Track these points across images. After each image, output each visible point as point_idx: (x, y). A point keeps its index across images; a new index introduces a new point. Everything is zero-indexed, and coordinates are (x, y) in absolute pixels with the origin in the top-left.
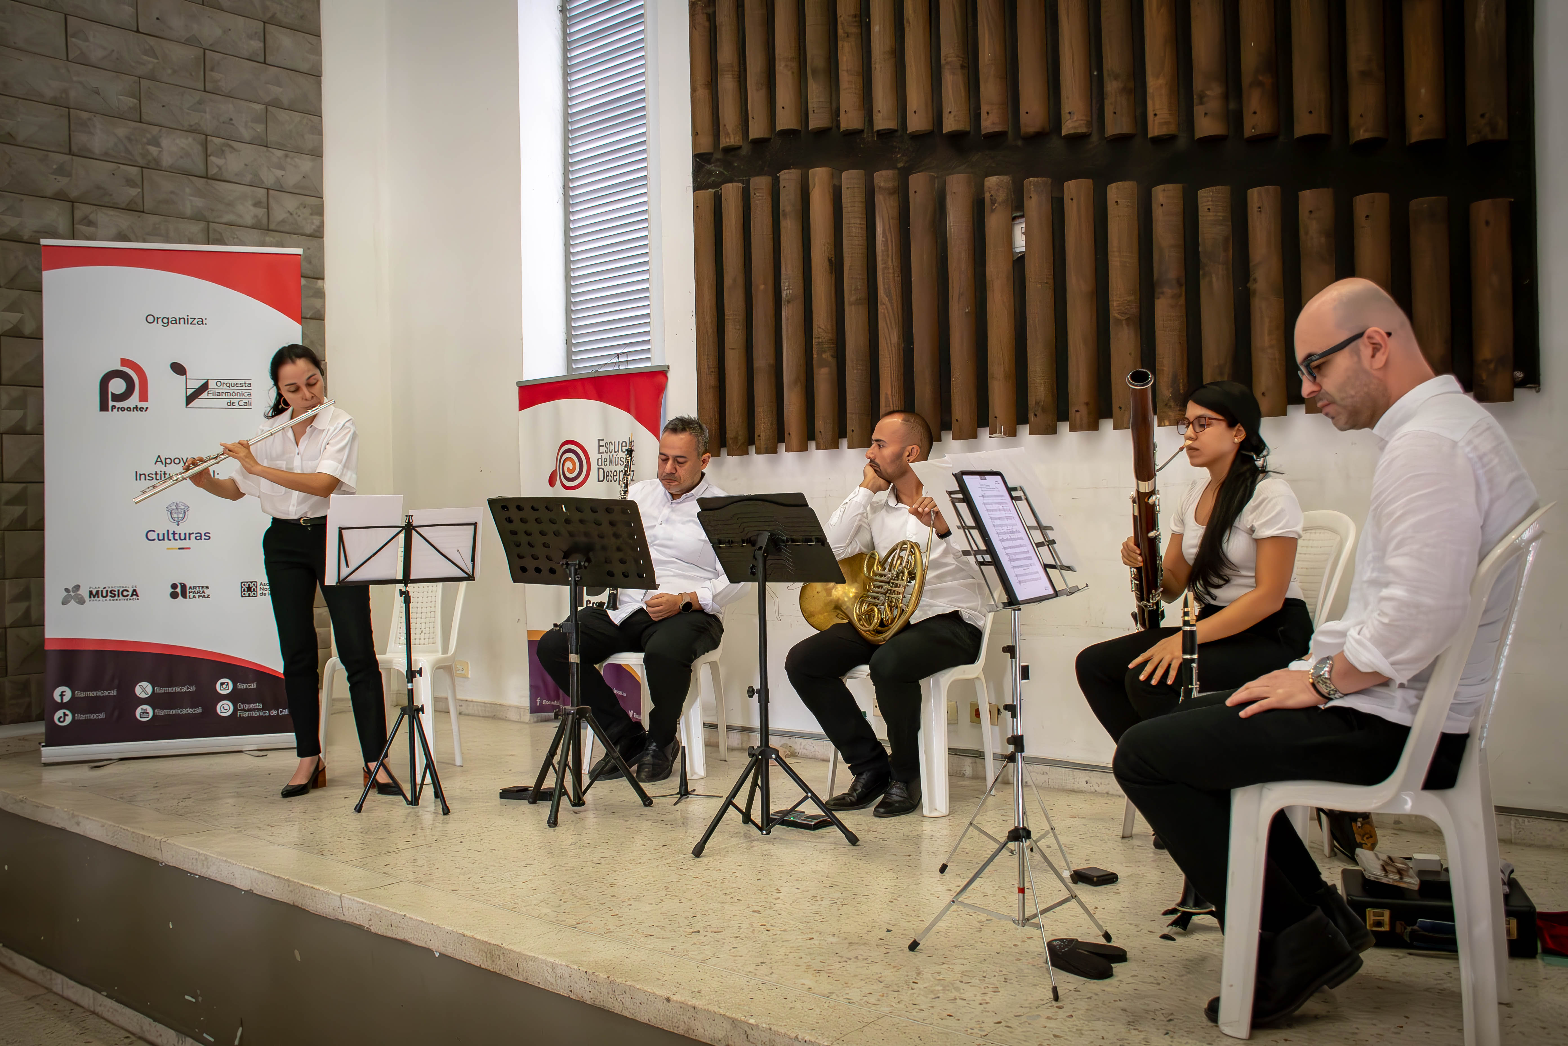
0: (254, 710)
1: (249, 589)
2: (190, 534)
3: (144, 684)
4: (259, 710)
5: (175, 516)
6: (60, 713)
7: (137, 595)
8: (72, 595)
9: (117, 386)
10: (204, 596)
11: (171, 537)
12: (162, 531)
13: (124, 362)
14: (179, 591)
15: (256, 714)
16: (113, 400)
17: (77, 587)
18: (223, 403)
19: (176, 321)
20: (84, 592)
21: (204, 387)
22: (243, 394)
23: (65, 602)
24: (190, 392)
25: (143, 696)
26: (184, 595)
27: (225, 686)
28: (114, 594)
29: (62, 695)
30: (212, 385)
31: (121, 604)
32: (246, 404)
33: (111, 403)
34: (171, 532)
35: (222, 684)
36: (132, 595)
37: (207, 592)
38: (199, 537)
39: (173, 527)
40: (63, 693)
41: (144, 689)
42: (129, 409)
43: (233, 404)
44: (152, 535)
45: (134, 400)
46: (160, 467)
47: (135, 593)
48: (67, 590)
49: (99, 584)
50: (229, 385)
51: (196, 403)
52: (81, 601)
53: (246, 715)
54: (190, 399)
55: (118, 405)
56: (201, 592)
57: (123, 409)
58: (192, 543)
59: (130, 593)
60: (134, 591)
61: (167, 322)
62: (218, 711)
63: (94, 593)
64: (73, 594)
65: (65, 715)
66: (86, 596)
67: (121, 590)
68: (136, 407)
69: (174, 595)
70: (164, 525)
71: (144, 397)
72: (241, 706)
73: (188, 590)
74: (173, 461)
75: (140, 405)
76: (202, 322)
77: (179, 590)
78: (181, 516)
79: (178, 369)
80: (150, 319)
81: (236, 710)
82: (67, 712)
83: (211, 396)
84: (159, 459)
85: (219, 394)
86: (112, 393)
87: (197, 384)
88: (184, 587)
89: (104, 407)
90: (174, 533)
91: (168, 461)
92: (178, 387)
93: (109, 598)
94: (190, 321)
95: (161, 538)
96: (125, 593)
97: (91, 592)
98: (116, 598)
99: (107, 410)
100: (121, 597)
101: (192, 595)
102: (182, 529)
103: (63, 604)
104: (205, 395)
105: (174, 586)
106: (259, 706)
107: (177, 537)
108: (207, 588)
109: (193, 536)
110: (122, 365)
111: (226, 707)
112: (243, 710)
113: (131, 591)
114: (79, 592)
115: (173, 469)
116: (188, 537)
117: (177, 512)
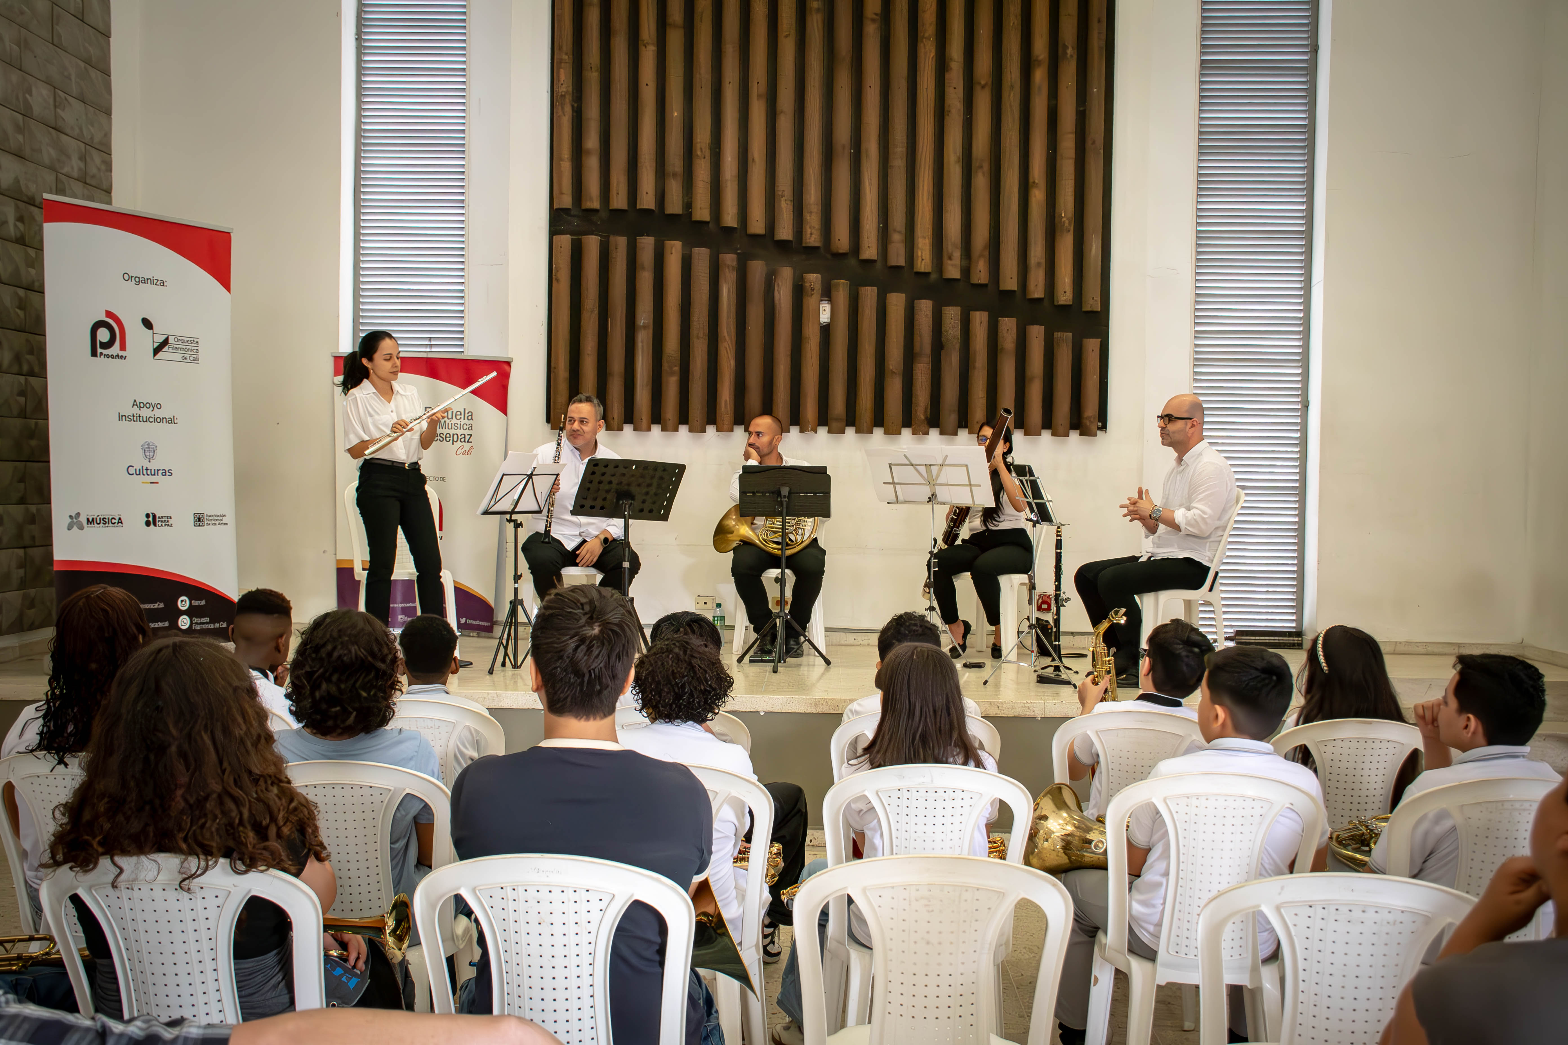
0: (203, 623)
1: (199, 519)
2: (158, 470)
4: (207, 623)
5: (147, 454)
7: (121, 523)
8: (75, 522)
9: (103, 335)
10: (168, 525)
11: (145, 473)
12: (138, 467)
13: (109, 314)
14: (152, 520)
15: (205, 627)
16: (101, 347)
17: (78, 514)
18: (178, 357)
19: (145, 281)
20: (83, 519)
21: (165, 342)
22: (192, 350)
23: (70, 528)
24: (156, 345)
26: (155, 525)
27: (184, 603)
28: (105, 521)
30: (171, 340)
31: (110, 530)
32: (195, 359)
33: (99, 350)
34: (145, 468)
36: (118, 523)
37: (171, 521)
38: (164, 474)
39: (146, 464)
42: (112, 357)
43: (186, 358)
44: (132, 470)
45: (115, 349)
46: (136, 411)
47: (120, 521)
48: (71, 517)
49: (94, 513)
50: (183, 341)
51: (160, 355)
52: (82, 528)
53: (199, 626)
54: (156, 351)
55: (105, 352)
56: (166, 521)
57: (108, 356)
58: (160, 478)
59: (117, 521)
60: (120, 519)
61: (139, 281)
62: (180, 625)
63: (91, 520)
64: (75, 520)
66: (85, 522)
67: (111, 518)
68: (118, 356)
69: (148, 524)
70: (140, 462)
71: (123, 347)
72: (195, 620)
73: (157, 520)
74: (145, 405)
75: (121, 353)
76: (163, 284)
77: (151, 519)
78: (152, 454)
79: (147, 324)
80: (126, 277)
81: (191, 623)
83: (170, 350)
84: (135, 404)
85: (177, 349)
86: (100, 342)
87: (161, 339)
88: (154, 516)
89: (94, 354)
90: (147, 469)
91: (142, 405)
92: (148, 339)
93: (101, 525)
94: (155, 281)
95: (138, 473)
96: (113, 521)
97: (88, 519)
98: (107, 525)
99: (96, 356)
100: (111, 525)
101: (160, 523)
102: (153, 466)
103: (69, 529)
104: (166, 349)
105: (148, 516)
106: (207, 619)
107: (149, 472)
109: (160, 472)
110: (107, 316)
111: (185, 621)
112: (197, 623)
113: (117, 519)
114: (80, 519)
115: (146, 413)
116: (156, 473)
117: (149, 450)
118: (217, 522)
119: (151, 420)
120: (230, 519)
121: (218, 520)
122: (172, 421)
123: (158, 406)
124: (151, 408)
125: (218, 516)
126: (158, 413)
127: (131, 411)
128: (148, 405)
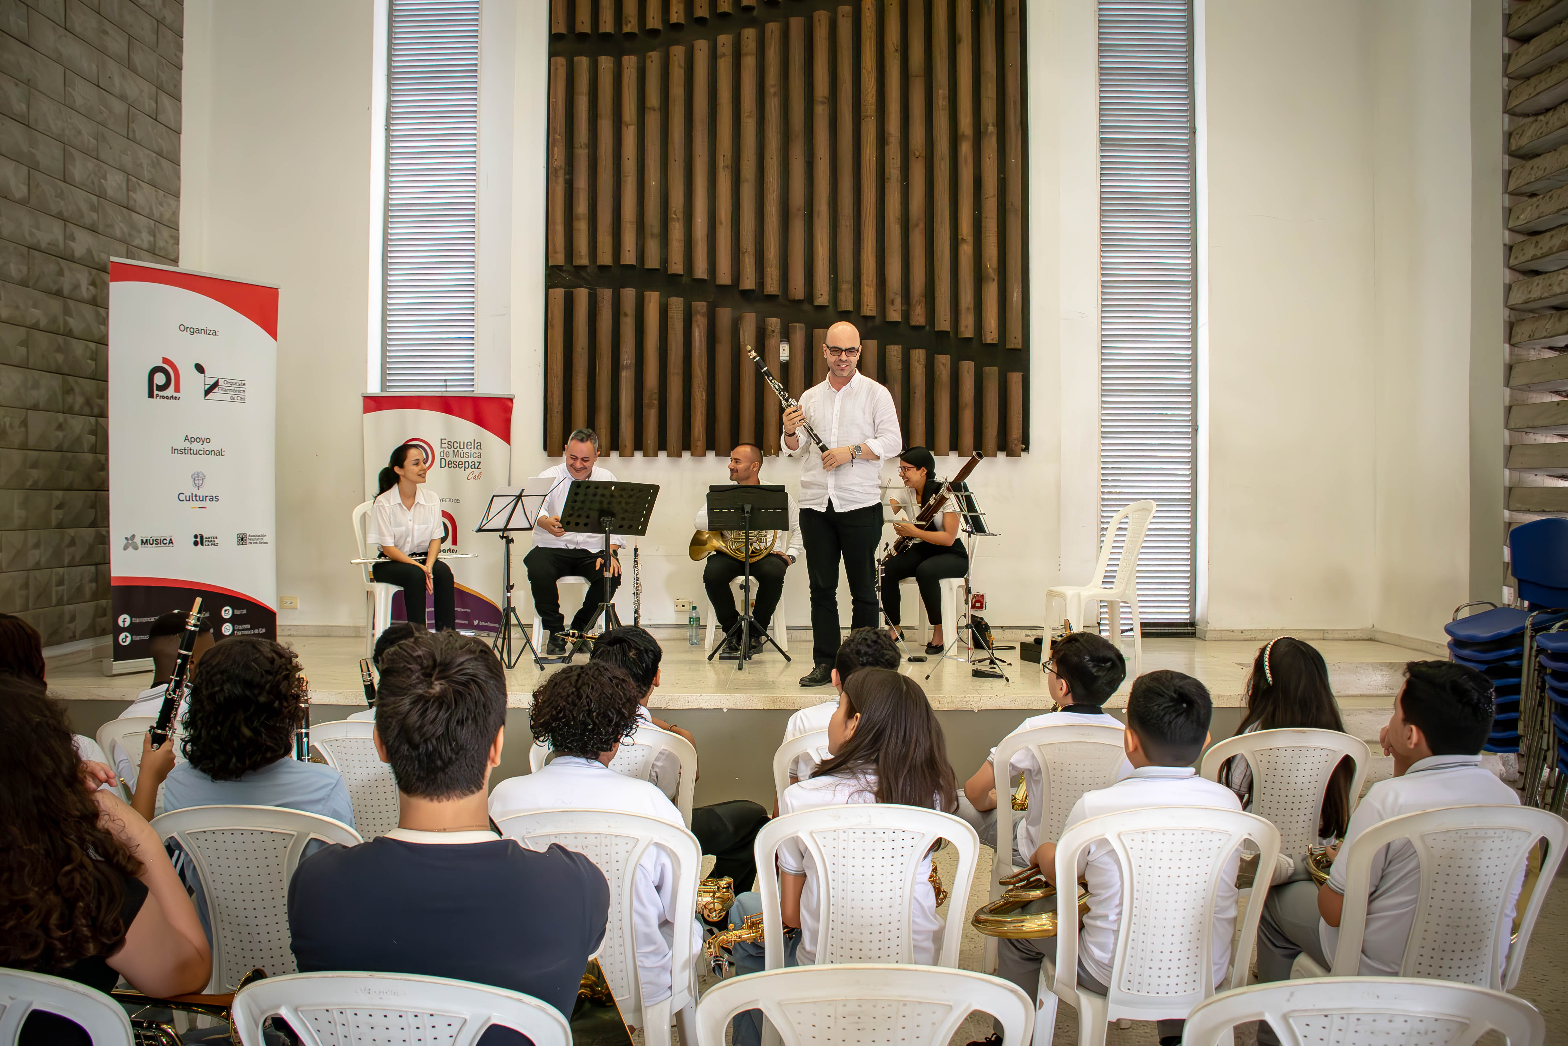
1: (242, 539)
2: (206, 497)
5: (197, 482)
6: (122, 636)
7: (172, 543)
9: (160, 379)
10: (214, 545)
11: (194, 499)
12: (188, 494)
13: (165, 360)
14: (199, 541)
16: (157, 390)
17: (133, 536)
18: (227, 397)
19: (199, 331)
20: (138, 540)
21: (216, 385)
22: (239, 391)
23: (125, 548)
24: (207, 387)
26: (202, 544)
27: (227, 612)
28: (158, 542)
29: (124, 622)
30: (221, 383)
31: (162, 549)
32: (241, 399)
33: (156, 392)
34: (194, 495)
35: (226, 611)
36: (169, 543)
37: (216, 541)
38: (212, 500)
39: (196, 491)
40: (125, 620)
42: (167, 398)
43: (234, 398)
44: (182, 497)
45: (170, 391)
46: (187, 445)
47: (171, 542)
48: (126, 538)
49: (147, 535)
50: (231, 384)
51: (211, 396)
52: (136, 548)
54: (207, 392)
55: (161, 393)
56: (212, 541)
57: (163, 397)
58: (207, 504)
59: (168, 542)
60: (171, 540)
61: (194, 331)
62: (223, 631)
63: (145, 541)
64: (130, 542)
65: (127, 637)
66: (139, 543)
67: (162, 539)
68: (172, 397)
69: (196, 543)
70: (189, 489)
71: (177, 389)
73: (205, 540)
74: (195, 440)
75: (176, 395)
76: (215, 333)
77: (199, 539)
78: (200, 482)
79: (200, 368)
80: (182, 328)
82: (128, 634)
83: (220, 391)
84: (186, 438)
85: (226, 390)
86: (157, 385)
87: (211, 382)
88: (202, 537)
89: (151, 395)
90: (196, 496)
91: (193, 440)
92: (199, 383)
93: (154, 545)
94: (208, 332)
95: (188, 499)
96: (165, 542)
97: (142, 540)
98: (159, 545)
99: (153, 397)
100: (162, 545)
101: (207, 543)
102: (201, 493)
103: (125, 550)
104: (216, 390)
105: (196, 537)
106: (248, 626)
107: (198, 498)
108: (217, 538)
109: (208, 498)
110: (163, 363)
111: (228, 628)
113: (168, 539)
114: (135, 540)
115: (196, 446)
116: (203, 499)
117: (198, 479)
118: (258, 541)
119: (201, 452)
120: (270, 538)
121: (259, 539)
122: (219, 453)
123: (208, 440)
124: (201, 442)
125: (259, 536)
126: (207, 446)
127: (183, 445)
128: (198, 440)
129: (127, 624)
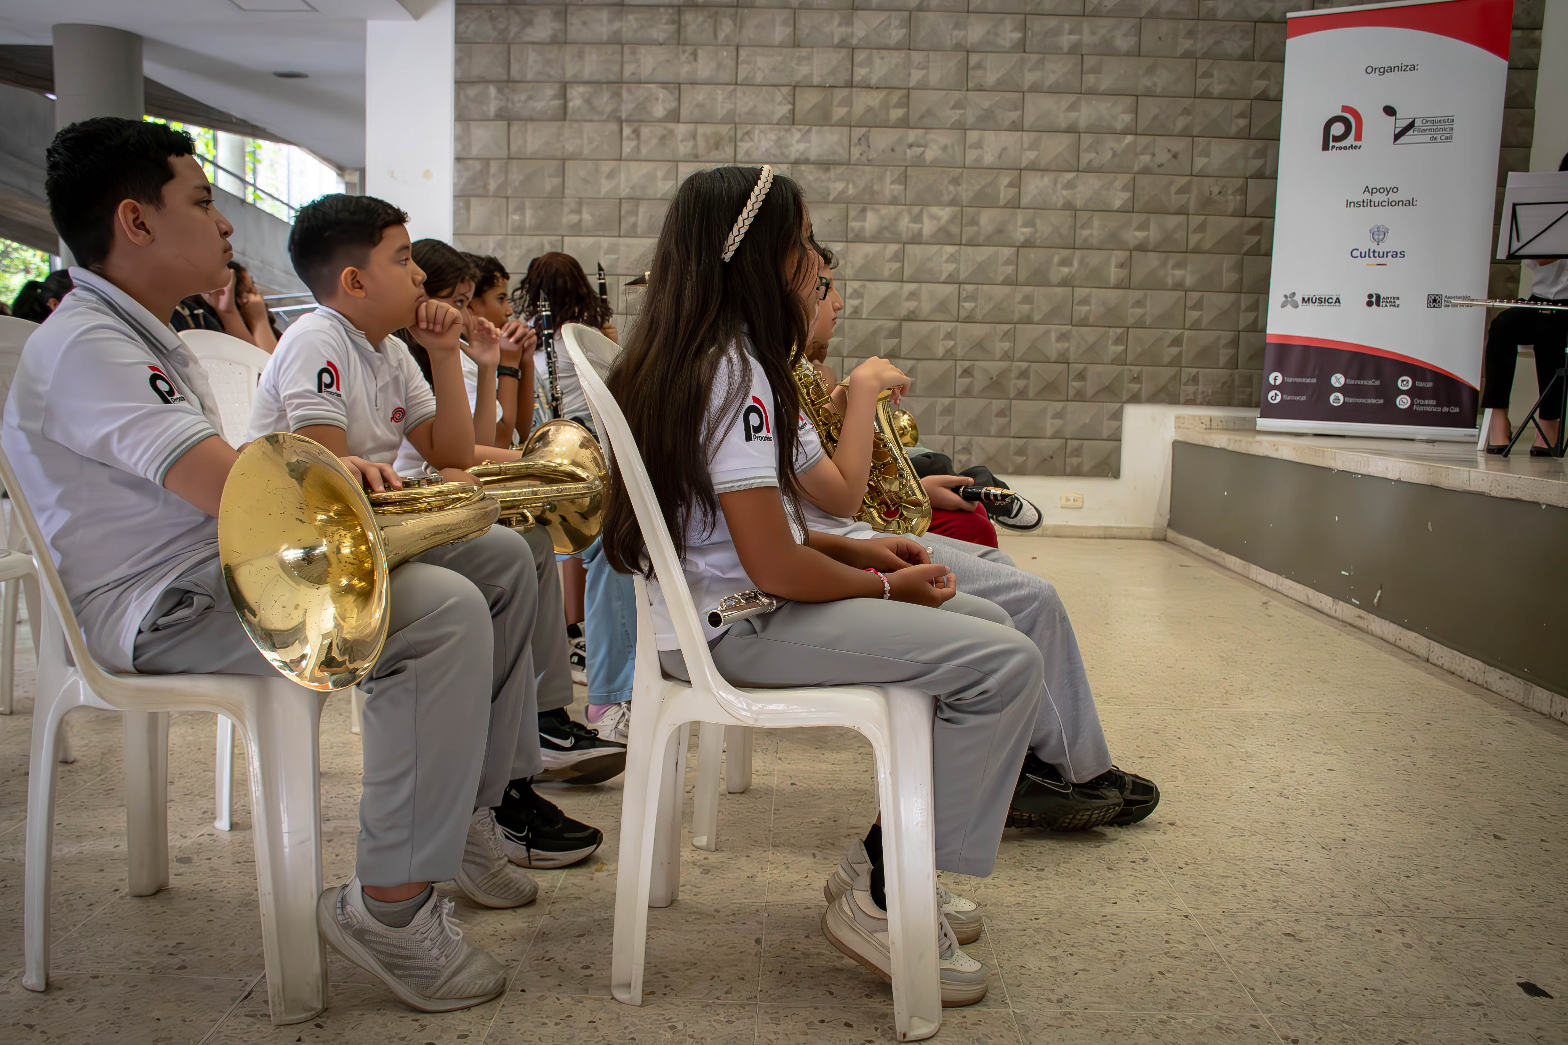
0: (1428, 405)
1: (1435, 301)
2: (1387, 252)
3: (1339, 376)
4: (1432, 406)
5: (1376, 237)
6: (1272, 393)
8: (1289, 300)
9: (1338, 129)
10: (1394, 306)
11: (1371, 254)
12: (1364, 249)
13: (1345, 109)
15: (1429, 409)
16: (1333, 141)
17: (1294, 294)
18: (1427, 138)
20: (1298, 298)
21: (1411, 125)
22: (1445, 130)
23: (1283, 306)
24: (1397, 131)
25: (1337, 385)
26: (1378, 304)
27: (1405, 383)
28: (1321, 301)
29: (1275, 379)
30: (1418, 123)
32: (1447, 138)
33: (1331, 144)
34: (1372, 250)
35: (1403, 381)
36: (1336, 302)
37: (1397, 302)
38: (1395, 255)
40: (1275, 378)
41: (1338, 380)
42: (1345, 148)
43: (1435, 139)
44: (1355, 253)
45: (1350, 140)
46: (1367, 196)
47: (1338, 301)
48: (1286, 296)
49: (1311, 293)
50: (1434, 122)
51: (1403, 139)
52: (1296, 306)
53: (1421, 409)
54: (1397, 137)
55: (1337, 145)
56: (1393, 302)
57: (1340, 148)
58: (1389, 260)
59: (1334, 301)
60: (1338, 299)
62: (1398, 403)
63: (1306, 299)
65: (1276, 395)
66: (1300, 301)
67: (1327, 297)
68: (1352, 147)
69: (1370, 304)
70: (1366, 245)
71: (1358, 137)
72: (1417, 401)
73: (1382, 300)
74: (1378, 190)
75: (1355, 143)
76: (1414, 68)
77: (1374, 300)
78: (1381, 237)
79: (1390, 111)
80: (1369, 70)
81: (1412, 404)
82: (1278, 393)
83: (1416, 133)
84: (1367, 189)
85: (1425, 130)
86: (1334, 136)
87: (1405, 123)
88: (1378, 297)
89: (1326, 147)
90: (1374, 252)
91: (1374, 191)
92: (1389, 125)
93: (1317, 304)
95: (1363, 255)
96: (1330, 301)
97: (1303, 299)
98: (1323, 304)
99: (1328, 150)
100: (1327, 304)
101: (1384, 304)
102: (1381, 248)
104: (1411, 132)
105: (1370, 296)
106: (1433, 402)
107: (1376, 255)
108: (1398, 298)
109: (1390, 255)
110: (1343, 111)
111: (1404, 400)
112: (1419, 405)
113: (1335, 299)
114: (1295, 298)
115: (1378, 197)
116: (1385, 254)
117: (1379, 234)
119: (1384, 204)
122: (1410, 203)
123: (1395, 190)
124: (1386, 193)
125: (1460, 297)
126: (1392, 197)
127: (1359, 197)
128: (1382, 190)
129: (1278, 382)
